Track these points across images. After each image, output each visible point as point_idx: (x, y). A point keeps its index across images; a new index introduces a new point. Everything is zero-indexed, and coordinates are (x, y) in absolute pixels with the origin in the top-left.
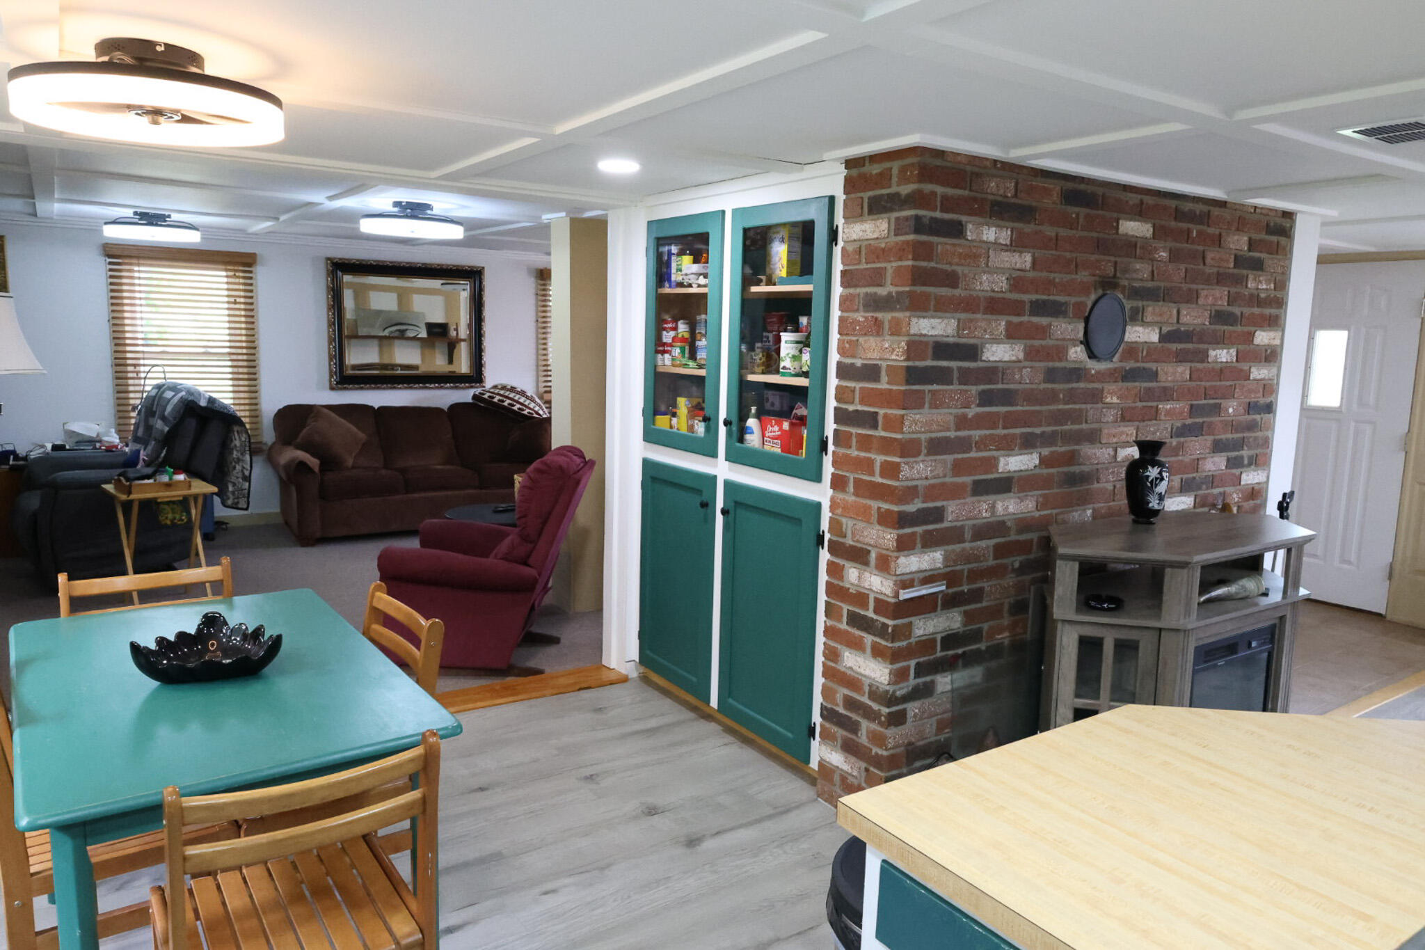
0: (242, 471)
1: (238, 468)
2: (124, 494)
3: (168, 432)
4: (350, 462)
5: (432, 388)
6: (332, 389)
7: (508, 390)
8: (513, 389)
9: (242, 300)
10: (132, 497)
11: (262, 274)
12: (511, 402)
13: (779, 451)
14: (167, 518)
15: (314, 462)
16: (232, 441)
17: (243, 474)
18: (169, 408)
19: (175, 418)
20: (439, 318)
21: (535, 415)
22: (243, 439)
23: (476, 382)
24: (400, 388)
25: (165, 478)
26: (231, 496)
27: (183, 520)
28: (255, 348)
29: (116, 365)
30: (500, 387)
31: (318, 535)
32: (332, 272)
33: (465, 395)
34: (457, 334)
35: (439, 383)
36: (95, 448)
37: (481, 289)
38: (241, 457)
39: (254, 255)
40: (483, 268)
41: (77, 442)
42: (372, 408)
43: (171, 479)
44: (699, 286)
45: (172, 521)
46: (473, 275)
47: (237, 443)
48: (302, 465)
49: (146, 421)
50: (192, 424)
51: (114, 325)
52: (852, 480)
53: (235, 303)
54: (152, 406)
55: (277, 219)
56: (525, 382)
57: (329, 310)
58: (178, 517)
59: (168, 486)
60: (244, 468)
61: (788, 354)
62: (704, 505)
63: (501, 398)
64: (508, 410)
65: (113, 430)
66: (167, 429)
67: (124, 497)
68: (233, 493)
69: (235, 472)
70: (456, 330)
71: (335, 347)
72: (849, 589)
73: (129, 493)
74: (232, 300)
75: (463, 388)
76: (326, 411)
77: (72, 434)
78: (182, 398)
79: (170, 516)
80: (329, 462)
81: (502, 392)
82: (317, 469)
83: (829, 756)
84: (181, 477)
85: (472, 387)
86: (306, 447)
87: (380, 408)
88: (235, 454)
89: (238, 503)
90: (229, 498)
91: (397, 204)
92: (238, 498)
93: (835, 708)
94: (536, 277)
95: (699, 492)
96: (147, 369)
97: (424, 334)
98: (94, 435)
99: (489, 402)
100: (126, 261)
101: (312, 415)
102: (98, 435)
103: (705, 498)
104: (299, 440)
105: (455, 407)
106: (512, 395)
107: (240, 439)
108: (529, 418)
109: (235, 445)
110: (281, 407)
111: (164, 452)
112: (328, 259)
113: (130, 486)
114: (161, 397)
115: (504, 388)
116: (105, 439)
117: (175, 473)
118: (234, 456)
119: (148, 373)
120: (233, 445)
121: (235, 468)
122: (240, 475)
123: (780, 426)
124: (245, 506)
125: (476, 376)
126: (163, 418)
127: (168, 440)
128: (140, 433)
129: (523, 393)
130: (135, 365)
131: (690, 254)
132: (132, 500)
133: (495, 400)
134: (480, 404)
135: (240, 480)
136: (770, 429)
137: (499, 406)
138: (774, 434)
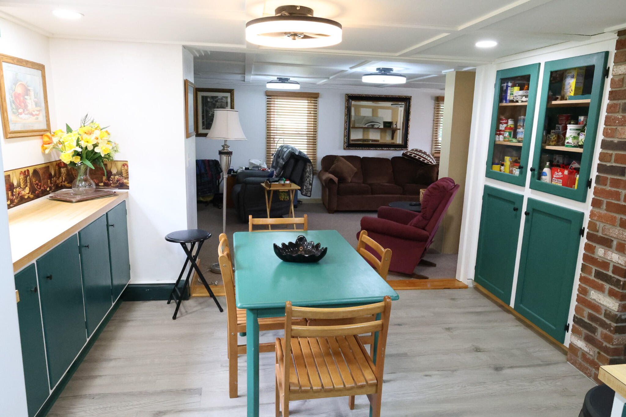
0: (309, 181)
1: (308, 180)
2: (268, 187)
3: (284, 164)
4: (349, 180)
5: (385, 150)
6: (344, 149)
7: (418, 151)
8: (420, 151)
9: (313, 112)
10: (271, 189)
11: (320, 101)
12: (419, 157)
13: (561, 185)
14: (282, 198)
15: (336, 179)
16: (306, 169)
17: (310, 182)
18: (285, 155)
19: (287, 159)
20: (389, 120)
21: (430, 163)
22: (311, 168)
23: (404, 148)
24: (372, 150)
25: (282, 182)
26: (304, 190)
27: (287, 199)
28: (316, 132)
29: (267, 138)
30: (415, 150)
31: (335, 209)
32: (348, 100)
33: (399, 153)
34: (396, 126)
35: (388, 148)
36: (259, 170)
37: (409, 106)
38: (309, 175)
39: (318, 94)
40: (411, 97)
41: (253, 167)
42: (360, 157)
43: (284, 183)
44: (522, 102)
45: (284, 199)
46: (406, 100)
47: (308, 170)
48: (331, 180)
49: (277, 160)
50: (292, 161)
51: (267, 122)
52: (605, 202)
53: (310, 113)
54: (279, 154)
55: (329, 78)
56: (426, 148)
57: (345, 116)
58: (286, 198)
59: (284, 185)
60: (310, 180)
61: (571, 136)
62: (516, 209)
63: (415, 155)
64: (418, 160)
65: (265, 163)
66: (284, 163)
67: (268, 189)
68: (306, 190)
69: (307, 181)
70: (396, 125)
71: (347, 132)
72: (597, 259)
73: (270, 187)
74: (309, 112)
75: (398, 150)
76: (343, 159)
77: (251, 164)
78: (290, 151)
79: (283, 197)
80: (342, 179)
81: (415, 152)
82: (337, 182)
83: (576, 341)
84: (288, 182)
85: (402, 150)
86: (332, 173)
87: (364, 158)
88: (307, 174)
89: (307, 194)
90: (304, 192)
91: (378, 69)
92: (307, 192)
93: (582, 318)
94: (435, 100)
95: (513, 203)
96: (277, 140)
97: (382, 127)
98: (259, 164)
99: (409, 157)
100: (273, 97)
101: (336, 160)
102: (260, 165)
103: (516, 206)
104: (331, 170)
105: (395, 159)
106: (420, 154)
107: (309, 168)
108: (427, 164)
109: (307, 171)
110: (325, 156)
111: (282, 172)
112: (346, 94)
113: (271, 184)
114: (282, 151)
115: (416, 150)
116: (262, 166)
117: (286, 181)
118: (307, 175)
119: (278, 141)
120: (306, 171)
121: (307, 180)
122: (308, 183)
123: (563, 173)
124: (309, 195)
125: (404, 145)
126: (283, 159)
127: (284, 167)
128: (274, 165)
129: (425, 153)
130: (274, 138)
131: (518, 86)
132: (271, 190)
133: (412, 156)
134: (405, 157)
135: (308, 185)
136: (557, 174)
137: (414, 158)
138: (559, 176)
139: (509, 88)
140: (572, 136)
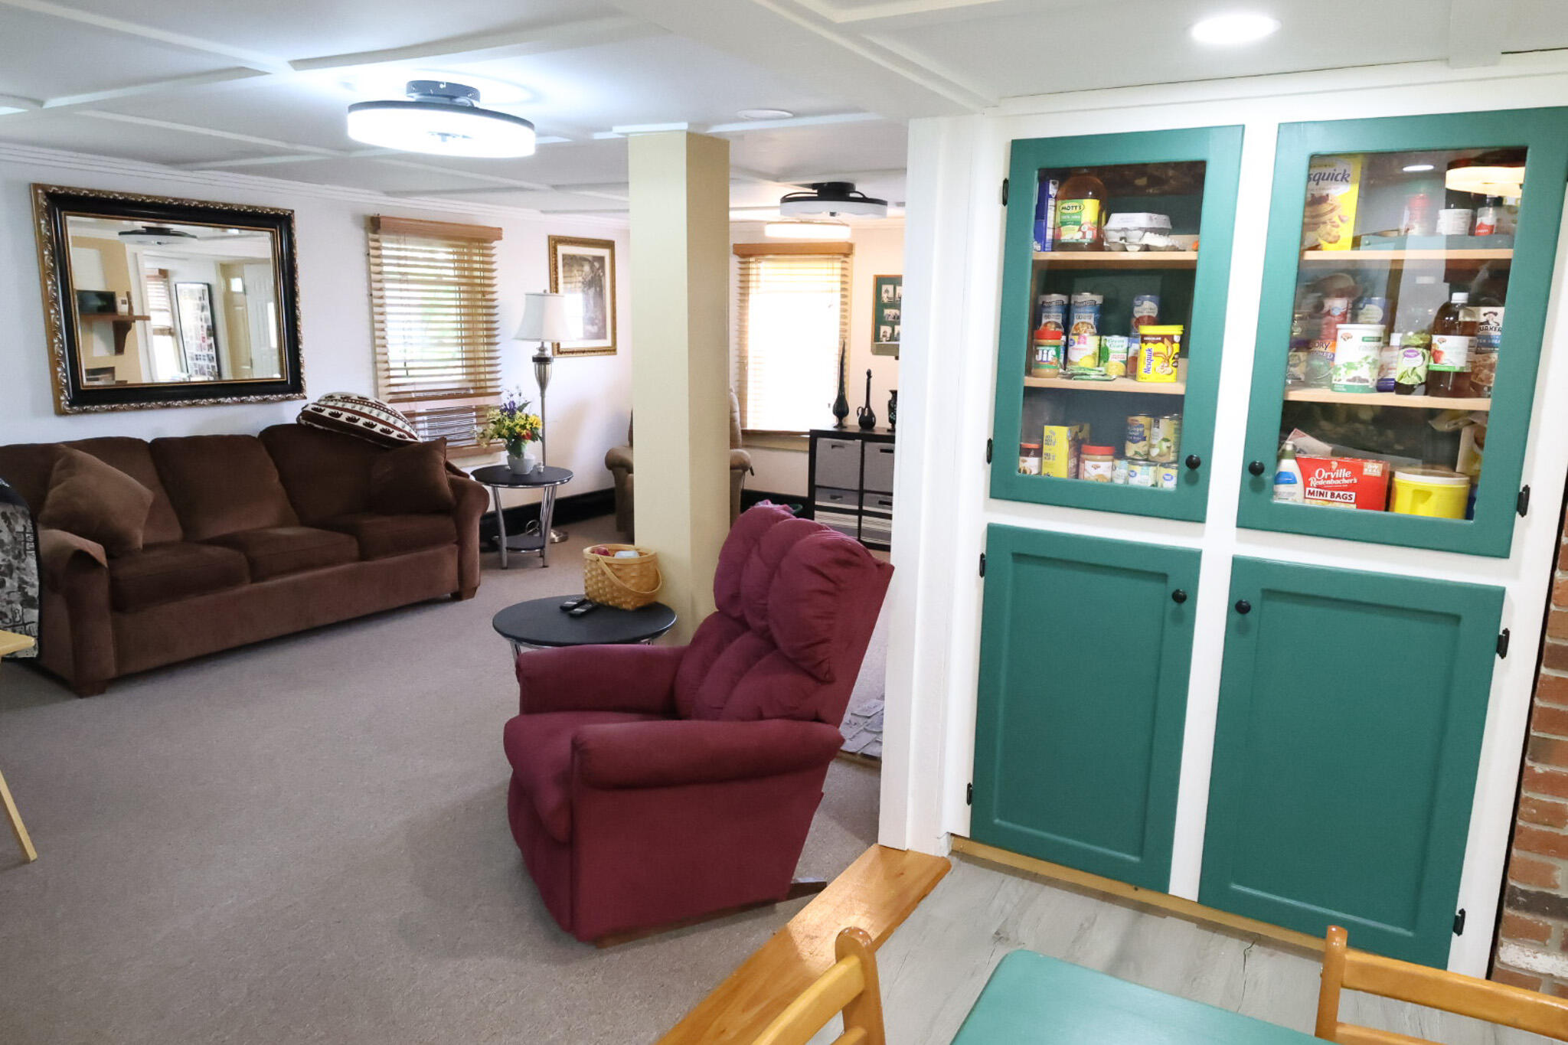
0: (21, 588)
1: (10, 583)
4: (140, 538)
5: (228, 404)
6: (60, 412)
12: (367, 420)
13: (1354, 506)
15: (95, 549)
17: (25, 594)
21: (410, 439)
22: (20, 528)
23: (294, 392)
30: (338, 398)
32: (47, 209)
33: (288, 412)
37: (291, 245)
38: (15, 563)
40: (293, 211)
44: (1147, 248)
46: (278, 223)
47: (5, 536)
48: (81, 555)
56: (360, 386)
60: (22, 582)
61: (1366, 358)
62: (1180, 598)
63: (350, 415)
64: (366, 433)
69: (5, 591)
71: (61, 341)
75: (273, 402)
76: (80, 454)
80: (116, 544)
81: (346, 406)
82: (102, 559)
85: (289, 400)
88: (2, 558)
93: (1547, 892)
94: (365, 228)
95: (1163, 577)
99: (333, 423)
101: (58, 464)
103: (1173, 585)
105: (271, 432)
106: (362, 409)
107: (11, 530)
108: (400, 444)
112: (36, 187)
115: (347, 399)
121: (2, 584)
122: (16, 596)
123: (1357, 471)
125: (292, 383)
129: (362, 401)
131: (1094, 197)
133: (343, 419)
134: (316, 426)
135: (19, 607)
136: (1325, 474)
137: (349, 428)
138: (1338, 482)
140: (1370, 360)
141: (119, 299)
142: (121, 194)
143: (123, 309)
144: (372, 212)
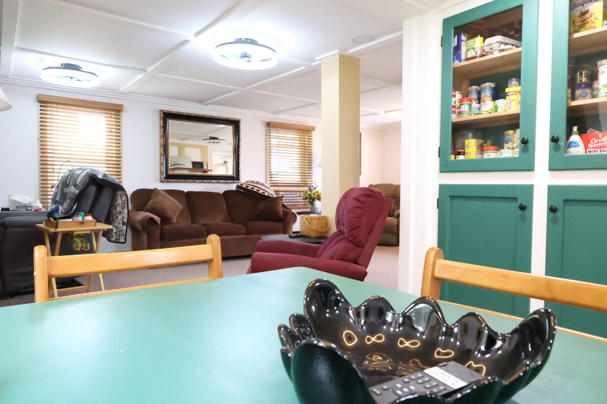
0: (122, 219)
1: (120, 217)
2: (53, 228)
3: (79, 193)
4: (175, 220)
5: (214, 182)
6: (162, 181)
7: (255, 183)
8: (258, 183)
9: (114, 130)
10: (58, 230)
11: (125, 116)
12: (258, 189)
14: (77, 246)
15: (157, 219)
16: (116, 201)
17: (123, 221)
18: (79, 180)
19: (83, 186)
20: (198, 160)
21: (271, 196)
22: (124, 199)
23: (236, 180)
24: (197, 182)
25: (80, 219)
26: (114, 235)
27: (87, 248)
28: (120, 157)
29: (42, 164)
30: (250, 182)
32: (163, 118)
33: (233, 187)
36: (28, 210)
37: (239, 130)
38: (122, 210)
39: (121, 106)
40: (240, 120)
41: (16, 207)
42: (183, 192)
43: (83, 219)
45: (81, 248)
46: (235, 124)
47: (120, 202)
48: (151, 219)
49: (62, 190)
50: (93, 189)
51: (41, 141)
53: (111, 132)
54: (65, 183)
55: (146, 71)
56: (262, 178)
57: (161, 138)
58: (84, 246)
59: (82, 223)
60: (123, 217)
62: (522, 208)
63: (252, 187)
64: (257, 193)
65: (39, 201)
66: (77, 192)
67: (53, 230)
68: (116, 233)
69: (117, 220)
71: (163, 159)
73: (57, 227)
74: (109, 130)
75: (229, 183)
76: (162, 191)
77: (13, 202)
78: (87, 173)
79: (80, 245)
80: (165, 219)
81: (252, 184)
82: (159, 222)
84: (90, 218)
85: (234, 183)
86: (148, 211)
87: (188, 192)
88: (118, 209)
89: (119, 239)
90: (113, 237)
92: (119, 236)
94: (265, 126)
97: (191, 167)
98: (28, 203)
99: (246, 189)
100: (49, 105)
101: (153, 194)
102: (30, 203)
103: (520, 203)
104: (148, 206)
105: (227, 193)
106: (258, 185)
107: (122, 200)
108: (268, 197)
109: (118, 203)
110: (135, 190)
111: (76, 205)
112: (161, 110)
113: (57, 223)
114: (73, 174)
115: (253, 182)
116: (34, 205)
117: (85, 215)
118: (118, 210)
120: (117, 203)
121: (117, 217)
122: (121, 222)
124: (124, 241)
125: (236, 177)
126: (75, 185)
127: (79, 199)
128: (58, 198)
130: (52, 165)
131: (481, 35)
132: (57, 233)
133: (249, 188)
134: (241, 190)
135: (121, 225)
137: (251, 191)
138: (603, 144)
139: (463, 43)
141: (205, 165)
142: (185, 113)
143: (205, 167)
144: (268, 120)
